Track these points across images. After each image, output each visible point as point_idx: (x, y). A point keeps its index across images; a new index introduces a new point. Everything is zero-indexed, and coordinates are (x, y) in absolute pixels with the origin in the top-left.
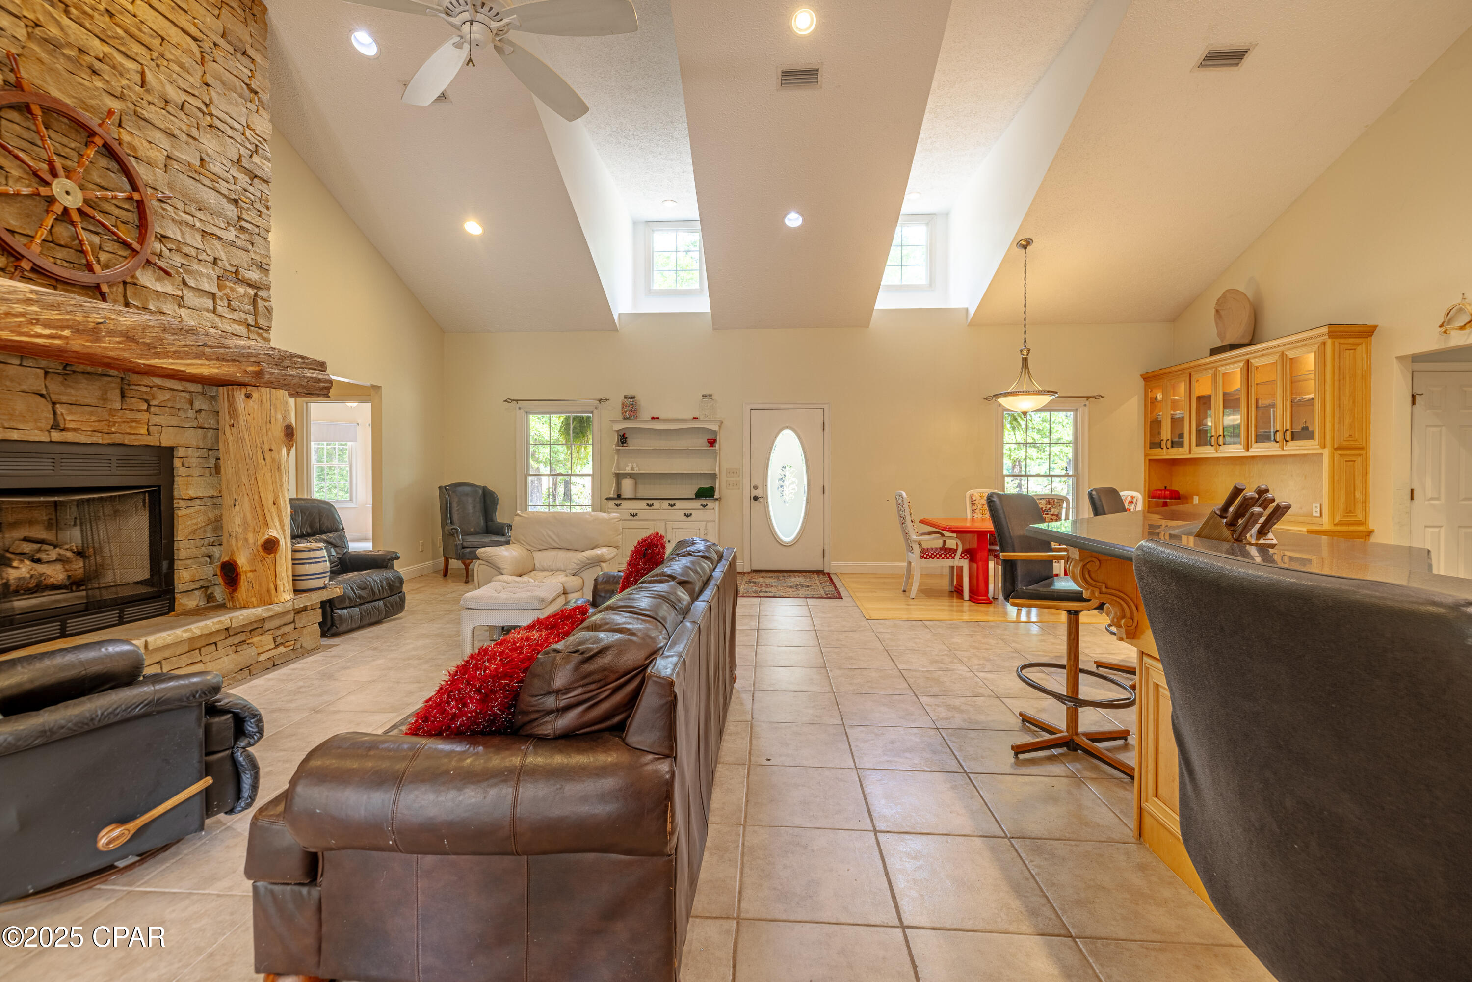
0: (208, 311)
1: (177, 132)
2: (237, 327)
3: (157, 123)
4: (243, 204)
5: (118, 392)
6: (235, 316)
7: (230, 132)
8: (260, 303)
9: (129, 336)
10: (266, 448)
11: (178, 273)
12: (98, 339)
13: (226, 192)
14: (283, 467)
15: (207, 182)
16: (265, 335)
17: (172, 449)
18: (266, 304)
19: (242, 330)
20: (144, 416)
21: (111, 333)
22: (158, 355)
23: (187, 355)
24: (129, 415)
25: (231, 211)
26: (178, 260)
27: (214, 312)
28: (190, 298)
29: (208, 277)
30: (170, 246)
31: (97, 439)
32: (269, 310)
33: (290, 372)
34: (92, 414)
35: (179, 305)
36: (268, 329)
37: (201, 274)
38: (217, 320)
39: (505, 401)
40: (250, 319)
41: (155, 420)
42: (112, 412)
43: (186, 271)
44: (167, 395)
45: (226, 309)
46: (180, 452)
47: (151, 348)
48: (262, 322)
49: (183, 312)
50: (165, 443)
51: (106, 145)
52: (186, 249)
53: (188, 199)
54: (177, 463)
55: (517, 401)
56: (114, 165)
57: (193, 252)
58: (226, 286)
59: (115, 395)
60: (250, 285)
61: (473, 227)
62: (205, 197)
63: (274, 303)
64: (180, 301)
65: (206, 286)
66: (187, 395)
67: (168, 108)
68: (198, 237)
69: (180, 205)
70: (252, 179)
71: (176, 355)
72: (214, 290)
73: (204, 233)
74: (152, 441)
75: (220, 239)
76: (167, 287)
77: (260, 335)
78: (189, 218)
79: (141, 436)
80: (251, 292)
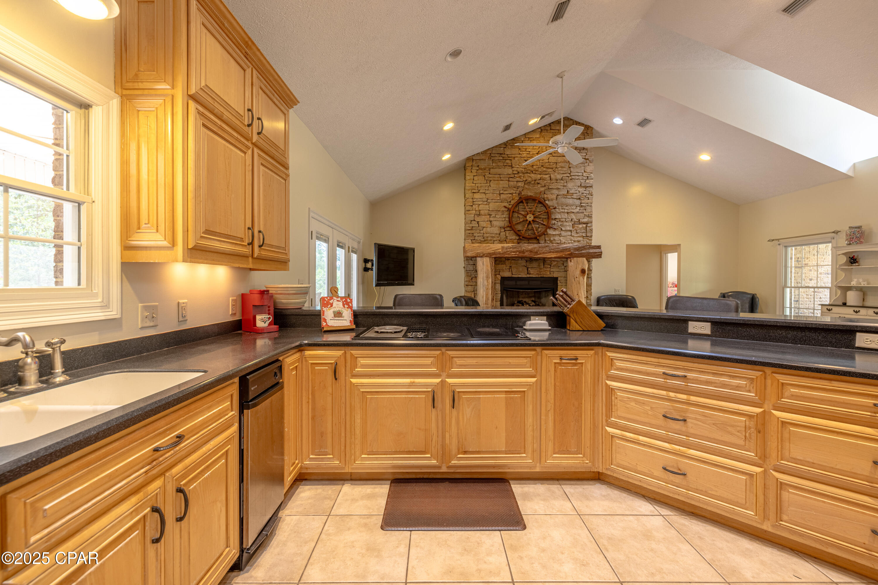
0: (569, 236)
1: (559, 187)
2: (579, 238)
3: (554, 188)
4: (582, 198)
5: (543, 264)
6: (578, 235)
7: (577, 177)
8: (588, 228)
9: (531, 251)
10: (575, 277)
11: (559, 227)
12: (524, 253)
13: (576, 197)
14: (581, 283)
15: (570, 197)
16: (590, 238)
17: (557, 278)
18: (590, 228)
19: (581, 239)
20: (549, 269)
21: (527, 251)
22: (539, 254)
23: (546, 253)
24: (545, 269)
25: (578, 202)
26: (560, 223)
27: (571, 236)
28: (563, 233)
29: (569, 225)
30: (557, 220)
31: (537, 276)
32: (591, 230)
33: (583, 252)
34: (536, 270)
35: (560, 236)
36: (591, 236)
37: (566, 225)
38: (572, 238)
39: (769, 241)
40: (584, 235)
41: (552, 270)
42: (540, 269)
43: (562, 226)
44: (556, 263)
45: (575, 234)
46: (559, 279)
47: (536, 253)
48: (588, 234)
49: (561, 238)
50: (555, 275)
51: (539, 201)
52: (562, 220)
53: (562, 205)
54: (559, 282)
55: (778, 240)
56: (542, 205)
57: (564, 220)
58: (575, 227)
59: (542, 264)
60: (584, 224)
61: (705, 157)
62: (568, 202)
63: (594, 227)
64: (560, 235)
65: (568, 228)
66: (562, 262)
67: (558, 182)
68: (566, 215)
69: (560, 207)
70: (586, 188)
71: (544, 253)
72: (571, 229)
73: (568, 213)
74: (551, 276)
75: (573, 212)
76: (557, 232)
77: (588, 239)
78: (563, 210)
79: (548, 274)
80: (584, 226)
